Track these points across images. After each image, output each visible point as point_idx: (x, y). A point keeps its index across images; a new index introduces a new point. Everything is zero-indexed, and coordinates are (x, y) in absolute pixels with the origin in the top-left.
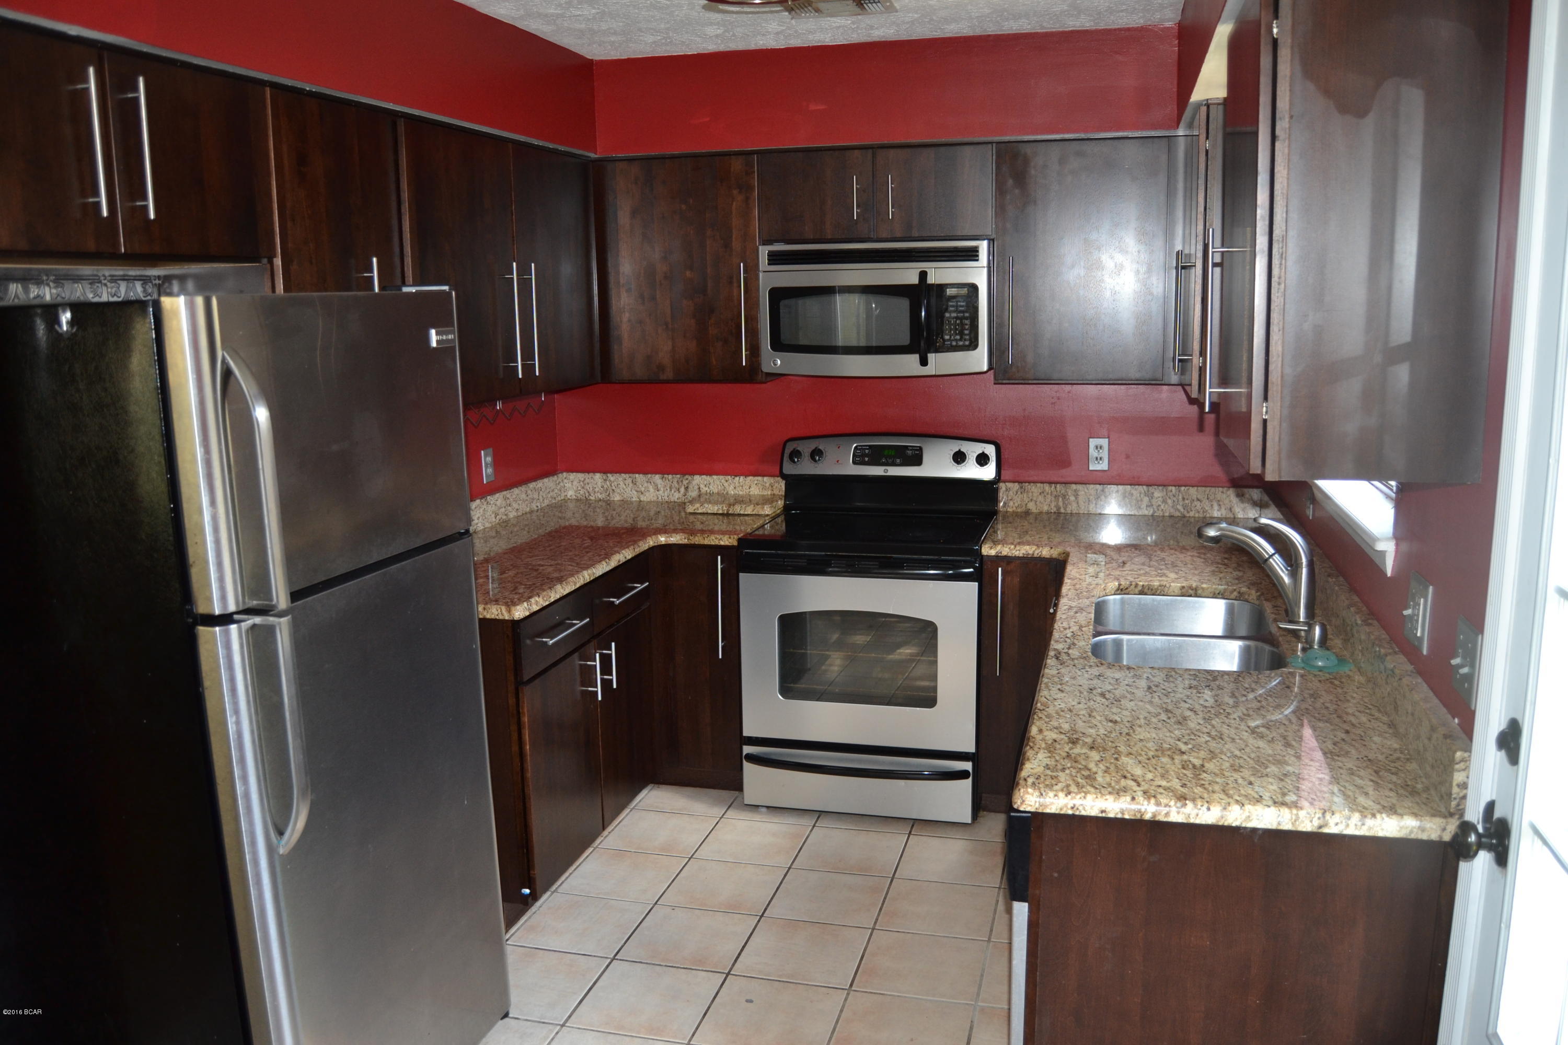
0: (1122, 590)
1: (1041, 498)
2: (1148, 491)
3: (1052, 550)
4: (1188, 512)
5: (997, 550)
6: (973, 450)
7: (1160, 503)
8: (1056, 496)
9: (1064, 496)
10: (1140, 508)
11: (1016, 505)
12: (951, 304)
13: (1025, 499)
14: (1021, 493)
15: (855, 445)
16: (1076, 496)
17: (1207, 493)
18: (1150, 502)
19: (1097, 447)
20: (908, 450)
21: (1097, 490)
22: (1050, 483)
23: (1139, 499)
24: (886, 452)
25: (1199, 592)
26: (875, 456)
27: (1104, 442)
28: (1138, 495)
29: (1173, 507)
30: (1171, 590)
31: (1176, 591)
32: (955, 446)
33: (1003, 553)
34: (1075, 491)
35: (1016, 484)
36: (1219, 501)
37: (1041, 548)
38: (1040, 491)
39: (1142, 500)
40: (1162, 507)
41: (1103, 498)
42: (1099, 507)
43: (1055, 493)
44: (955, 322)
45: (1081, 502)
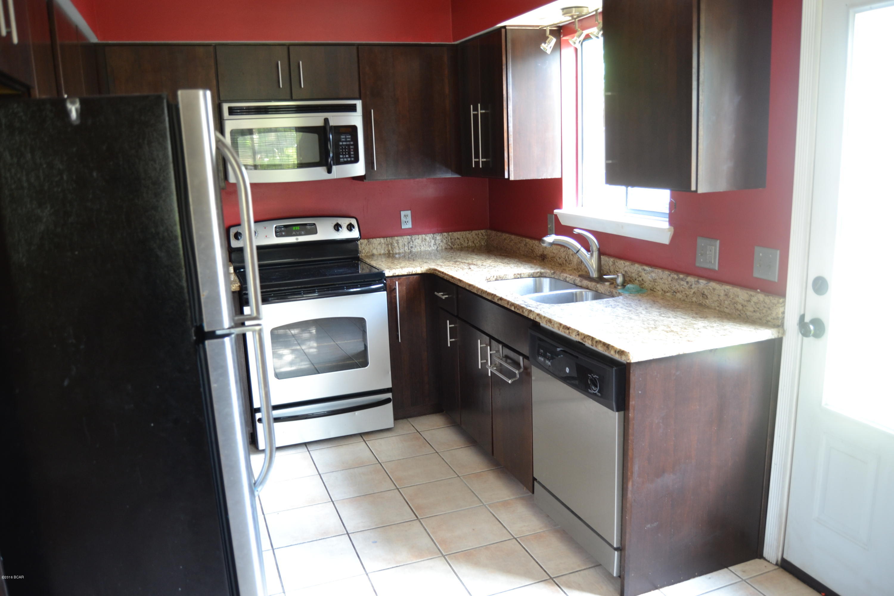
1: (379, 247)
2: (434, 237)
3: (422, 268)
4: (454, 246)
6: (344, 222)
7: (440, 242)
8: (387, 245)
9: (392, 244)
10: (430, 246)
11: (367, 252)
12: (342, 137)
14: (369, 245)
15: (275, 226)
16: (398, 243)
17: (462, 234)
18: (435, 242)
19: (405, 216)
20: (307, 225)
21: (408, 239)
22: (383, 237)
23: (429, 241)
24: (294, 228)
26: (287, 231)
27: (409, 213)
28: (429, 239)
29: (446, 244)
30: (509, 277)
32: (335, 221)
34: (397, 240)
35: (366, 240)
36: (468, 238)
38: (378, 242)
39: (431, 242)
40: (441, 244)
41: (411, 243)
42: (410, 248)
43: (387, 243)
44: (345, 147)
45: (400, 246)
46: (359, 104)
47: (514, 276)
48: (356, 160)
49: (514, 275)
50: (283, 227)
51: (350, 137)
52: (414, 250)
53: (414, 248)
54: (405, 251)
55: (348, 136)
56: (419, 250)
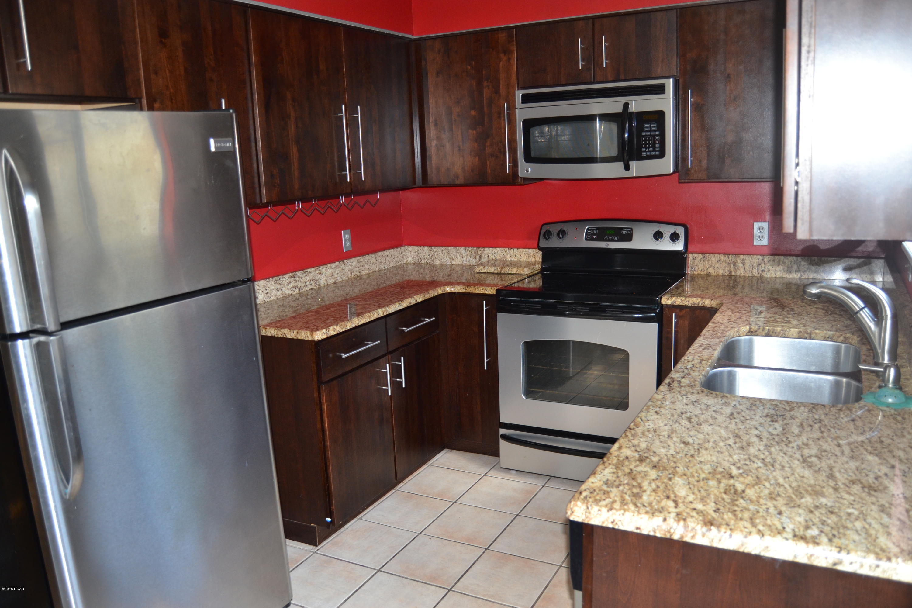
0: (752, 332)
1: (718, 265)
3: (713, 301)
5: (672, 301)
6: (668, 230)
8: (728, 264)
9: (735, 264)
11: (700, 269)
12: (646, 126)
13: (706, 265)
14: (704, 261)
15: (587, 227)
16: (744, 263)
18: (798, 268)
19: (759, 229)
20: (623, 230)
21: (759, 259)
22: (725, 254)
23: (790, 266)
24: (608, 232)
25: (813, 336)
26: (601, 235)
27: (765, 225)
28: (789, 263)
30: (790, 334)
31: (795, 335)
32: (655, 228)
33: (676, 303)
34: (743, 260)
35: (700, 255)
37: (704, 300)
38: (717, 260)
39: (792, 267)
41: (763, 265)
42: (760, 272)
43: (728, 261)
44: (649, 138)
45: (747, 268)
46: (670, 83)
48: (662, 154)
50: (595, 230)
51: (655, 125)
52: (765, 275)
53: (766, 272)
54: (752, 274)
55: (653, 124)
56: (774, 276)
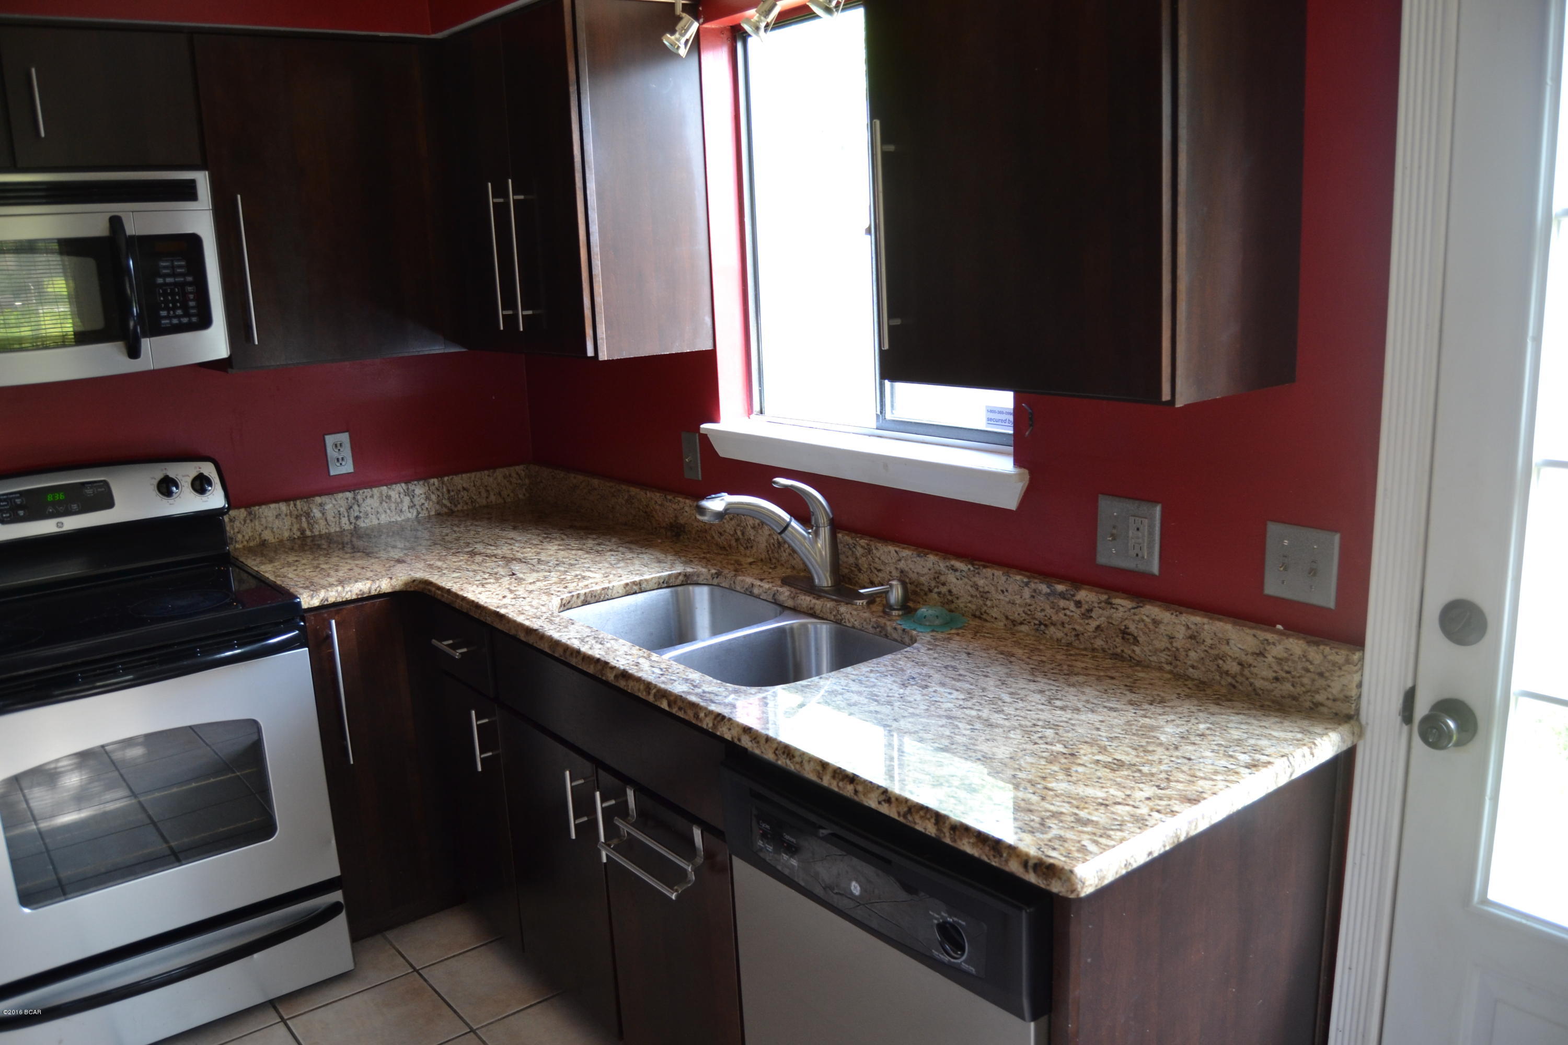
1: (277, 523)
2: (408, 489)
4: (456, 506)
5: (321, 598)
6: (185, 472)
7: (423, 501)
8: (297, 517)
9: (308, 515)
10: (401, 511)
11: (247, 538)
12: (163, 264)
13: (257, 528)
14: (251, 521)
16: (323, 511)
17: (473, 479)
18: (412, 502)
19: (336, 446)
20: (86, 488)
21: (347, 499)
22: (286, 500)
23: (399, 500)
24: (50, 498)
26: (33, 507)
27: (344, 437)
28: (397, 496)
29: (438, 503)
32: (158, 471)
33: (329, 599)
34: (321, 505)
35: (243, 510)
36: (486, 486)
38: (275, 513)
39: (402, 501)
40: (426, 505)
41: (356, 507)
42: (353, 520)
43: (296, 513)
44: (172, 290)
45: (330, 518)
46: (202, 179)
47: (624, 590)
48: (205, 322)
49: (625, 588)
50: (18, 498)
51: (183, 263)
52: (362, 524)
53: (362, 519)
54: (341, 527)
55: (179, 260)
56: (375, 522)
